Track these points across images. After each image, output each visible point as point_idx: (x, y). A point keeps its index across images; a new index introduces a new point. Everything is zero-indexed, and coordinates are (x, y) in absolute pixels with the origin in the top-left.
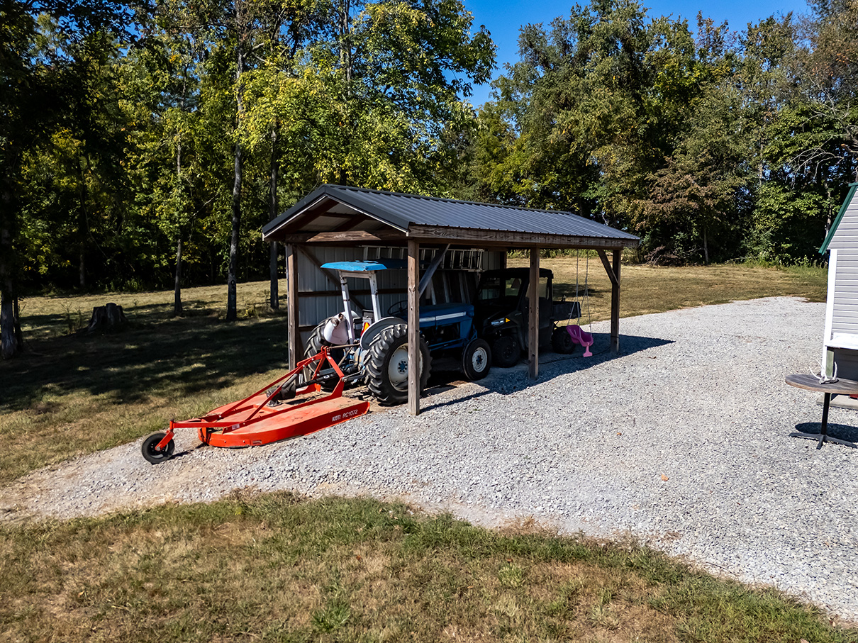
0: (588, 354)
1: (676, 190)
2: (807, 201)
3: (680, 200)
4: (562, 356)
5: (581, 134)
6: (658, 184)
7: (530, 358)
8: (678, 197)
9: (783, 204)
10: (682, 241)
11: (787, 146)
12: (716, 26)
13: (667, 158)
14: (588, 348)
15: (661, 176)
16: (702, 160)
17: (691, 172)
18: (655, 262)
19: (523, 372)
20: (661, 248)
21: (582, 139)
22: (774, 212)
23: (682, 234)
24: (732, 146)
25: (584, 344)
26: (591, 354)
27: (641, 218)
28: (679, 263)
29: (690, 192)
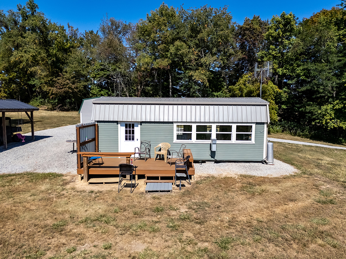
0: (23, 141)
1: (63, 85)
2: (104, 92)
3: (66, 89)
4: (16, 143)
5: (25, 61)
6: (58, 82)
7: (4, 144)
8: (65, 88)
9: (98, 92)
10: (69, 102)
11: (97, 75)
12: (75, 29)
13: (60, 74)
14: (23, 140)
15: (58, 79)
16: (72, 76)
17: (69, 79)
18: (59, 110)
19: (2, 148)
20: (61, 105)
21: (25, 63)
22: (95, 95)
23: (69, 100)
24: (82, 72)
25: (22, 138)
26: (24, 141)
27: (52, 94)
28: (67, 110)
29: (69, 86)
